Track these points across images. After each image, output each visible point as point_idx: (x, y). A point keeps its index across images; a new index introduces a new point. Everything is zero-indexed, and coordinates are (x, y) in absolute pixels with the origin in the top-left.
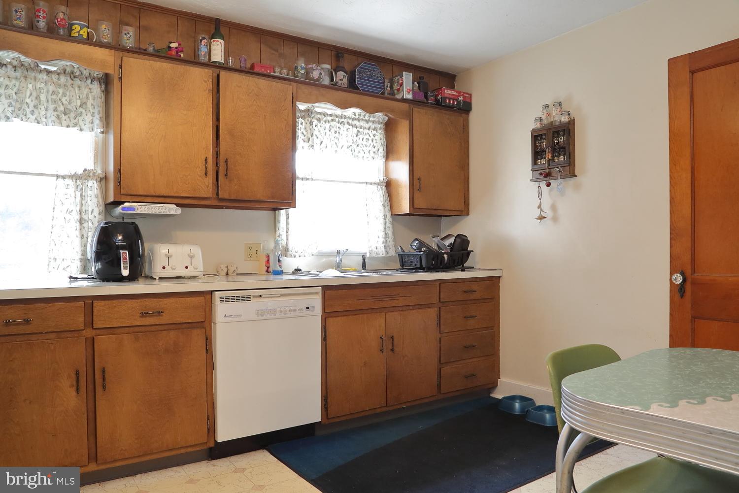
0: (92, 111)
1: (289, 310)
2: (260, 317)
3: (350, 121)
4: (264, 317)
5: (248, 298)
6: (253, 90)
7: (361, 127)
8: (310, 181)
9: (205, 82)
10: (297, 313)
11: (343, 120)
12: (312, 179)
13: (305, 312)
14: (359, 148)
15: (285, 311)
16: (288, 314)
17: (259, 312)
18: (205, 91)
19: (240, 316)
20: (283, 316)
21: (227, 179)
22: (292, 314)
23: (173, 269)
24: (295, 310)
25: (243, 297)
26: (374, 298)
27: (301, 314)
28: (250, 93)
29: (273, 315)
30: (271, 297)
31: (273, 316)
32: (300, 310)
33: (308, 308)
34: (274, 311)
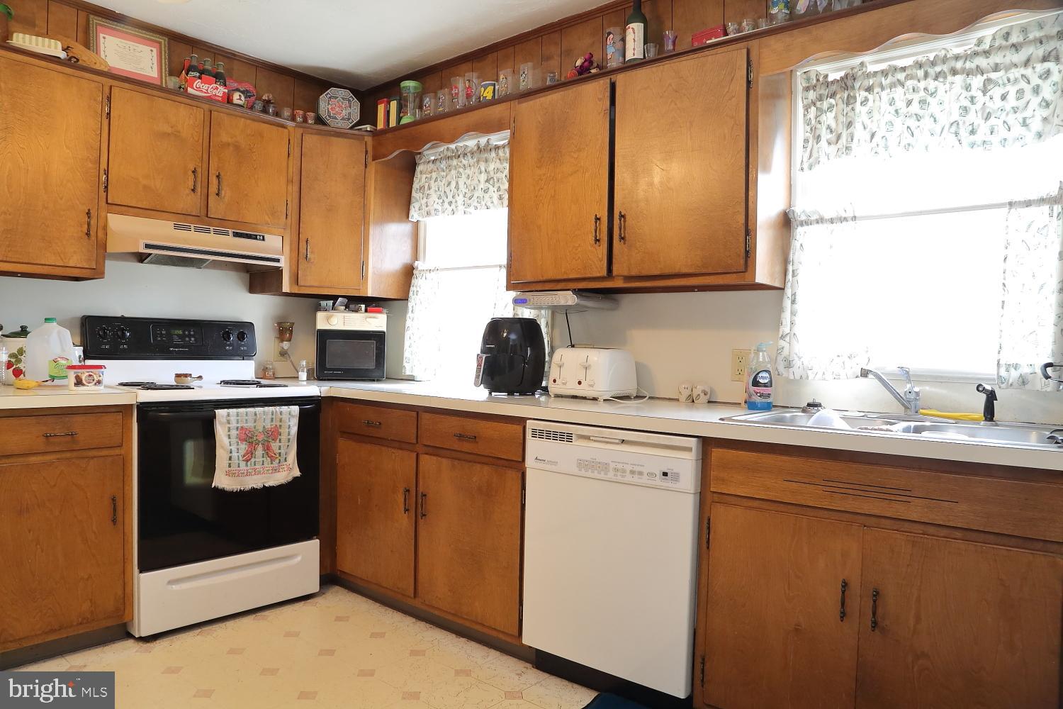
0: (464, 190)
1: (631, 471)
2: (583, 473)
3: (959, 65)
4: (589, 474)
5: (568, 438)
6: (670, 85)
7: (996, 68)
8: (851, 223)
9: (600, 100)
10: (644, 480)
11: (938, 69)
12: (854, 218)
13: (659, 481)
14: (992, 121)
15: (624, 471)
16: (629, 478)
17: (582, 464)
18: (599, 114)
19: (555, 463)
20: (619, 478)
21: (625, 243)
22: (636, 479)
23: (564, 384)
24: (641, 473)
25: (562, 434)
26: (831, 484)
27: (650, 482)
28: (665, 92)
29: (602, 473)
30: (607, 442)
31: (602, 476)
32: (651, 474)
33: (665, 474)
34: (604, 467)
